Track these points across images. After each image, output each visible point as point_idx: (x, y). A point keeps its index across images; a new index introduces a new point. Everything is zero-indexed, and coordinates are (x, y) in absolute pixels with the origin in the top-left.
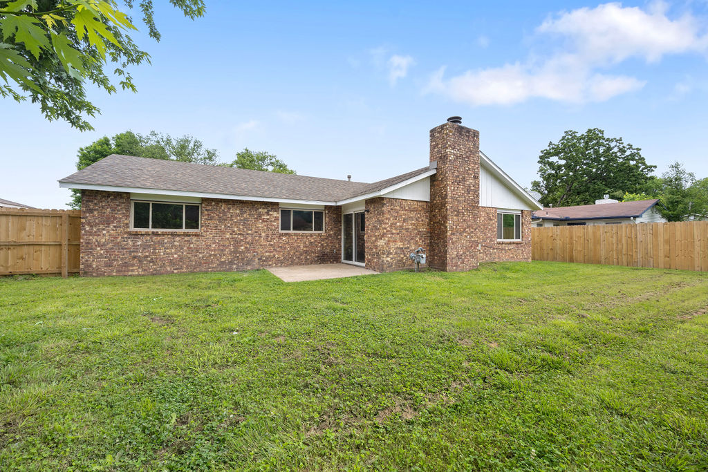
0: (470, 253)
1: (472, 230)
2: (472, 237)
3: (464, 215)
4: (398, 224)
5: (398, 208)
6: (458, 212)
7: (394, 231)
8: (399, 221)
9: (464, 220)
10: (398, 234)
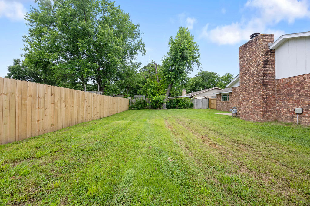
0: (254, 111)
1: (256, 98)
2: (256, 102)
3: (249, 90)
4: (237, 97)
5: (237, 90)
6: (245, 89)
7: (236, 100)
8: (237, 96)
9: (249, 93)
10: (237, 101)
